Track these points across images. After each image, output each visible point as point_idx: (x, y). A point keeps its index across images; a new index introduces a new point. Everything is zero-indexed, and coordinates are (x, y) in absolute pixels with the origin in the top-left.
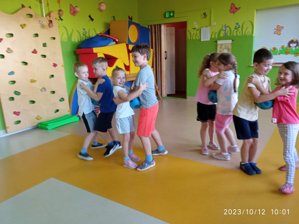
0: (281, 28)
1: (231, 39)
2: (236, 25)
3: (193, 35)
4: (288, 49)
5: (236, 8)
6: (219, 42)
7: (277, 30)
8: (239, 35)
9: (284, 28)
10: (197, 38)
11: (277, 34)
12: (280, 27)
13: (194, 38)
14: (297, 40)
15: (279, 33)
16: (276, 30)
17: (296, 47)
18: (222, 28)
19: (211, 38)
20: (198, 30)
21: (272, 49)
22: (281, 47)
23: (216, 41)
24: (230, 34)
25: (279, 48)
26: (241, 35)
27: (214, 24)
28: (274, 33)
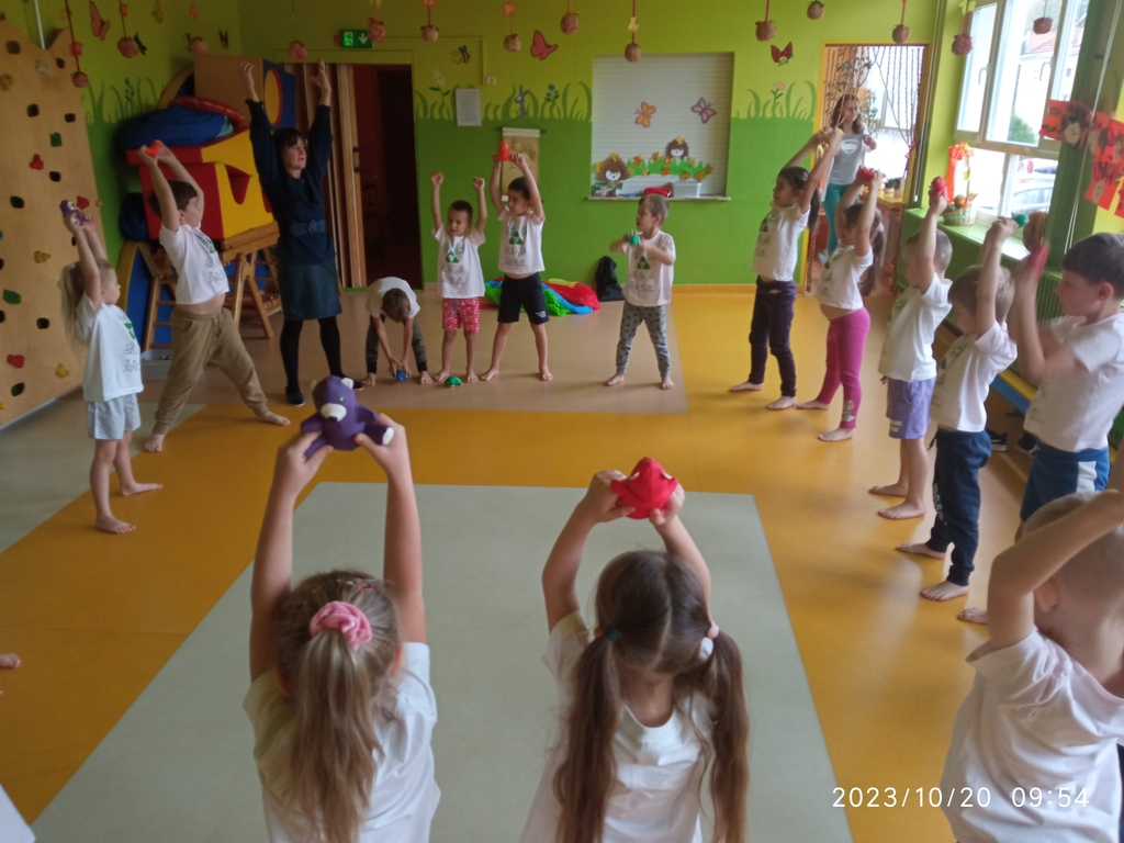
0: (650, 111)
1: (534, 127)
2: (549, 91)
3: (433, 106)
4: (667, 161)
5: (548, 46)
6: (508, 132)
8: (556, 115)
9: (658, 110)
10: (446, 117)
11: (642, 123)
12: (649, 107)
13: (437, 116)
14: (683, 141)
15: (646, 121)
16: (639, 115)
17: (682, 157)
18: (513, 95)
19: (485, 120)
20: (446, 93)
21: (632, 161)
22: (650, 156)
23: (500, 130)
24: (536, 113)
25: (647, 158)
26: (562, 117)
27: (492, 80)
28: (636, 122)
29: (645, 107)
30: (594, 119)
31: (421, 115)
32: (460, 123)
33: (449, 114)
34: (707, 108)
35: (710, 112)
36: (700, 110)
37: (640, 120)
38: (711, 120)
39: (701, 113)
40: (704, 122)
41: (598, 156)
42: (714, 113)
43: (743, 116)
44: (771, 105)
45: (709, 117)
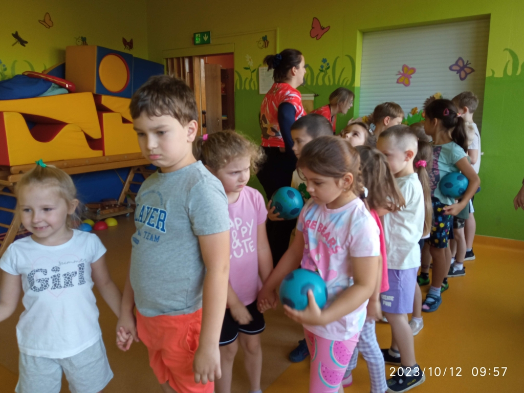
0: (410, 72)
1: (312, 92)
2: (322, 64)
5: (323, 29)
8: (327, 83)
9: (417, 71)
10: (253, 88)
11: (403, 83)
12: (409, 69)
13: (248, 88)
15: (406, 81)
16: (400, 76)
24: (312, 81)
26: (332, 83)
28: (398, 82)
29: (405, 69)
31: (238, 87)
32: (260, 92)
33: (255, 86)
34: (465, 66)
36: (458, 68)
37: (400, 81)
38: (469, 77)
39: (459, 72)
40: (462, 79)
41: (364, 111)
42: (473, 70)
45: (467, 74)
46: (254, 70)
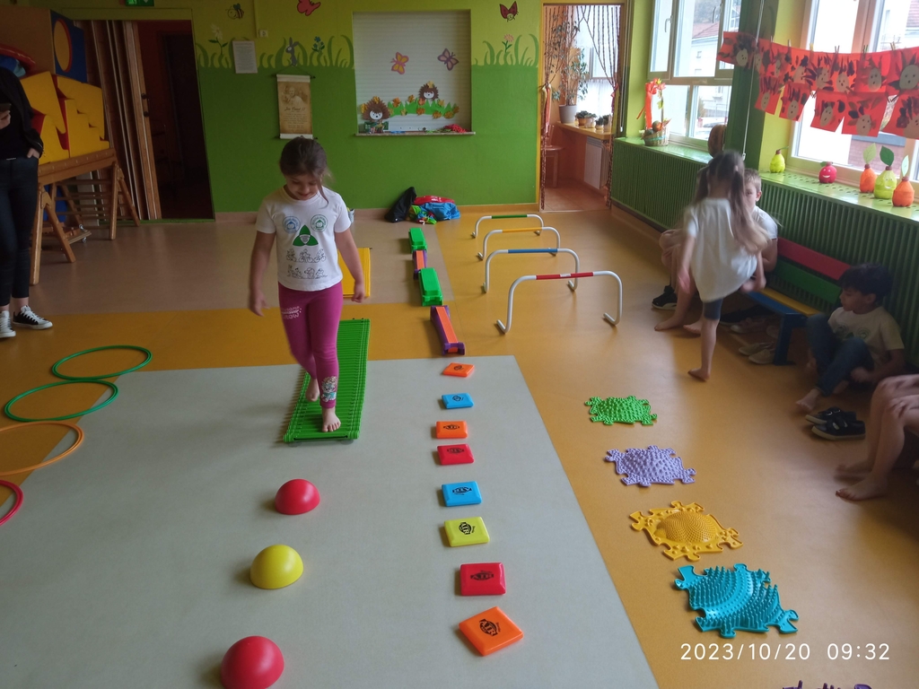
0: (404, 60)
1: (306, 74)
2: (315, 42)
4: (421, 102)
5: (313, 4)
6: (282, 78)
7: (397, 62)
8: (323, 63)
9: (410, 60)
11: (398, 71)
12: (402, 57)
13: (217, 65)
14: (433, 86)
15: (401, 69)
16: (395, 63)
17: (433, 99)
18: (284, 46)
19: (261, 68)
21: (392, 102)
22: (407, 98)
23: (274, 76)
24: (305, 62)
25: (404, 100)
26: (328, 65)
27: (264, 34)
28: (393, 70)
29: (399, 56)
30: (357, 66)
31: (202, 64)
32: (238, 71)
33: (228, 63)
34: (451, 57)
35: (453, 61)
36: (445, 59)
37: (396, 68)
38: (455, 68)
39: (446, 62)
40: (449, 69)
41: (362, 99)
42: (457, 62)
43: (481, 63)
44: (503, 53)
45: (453, 65)
46: (224, 45)
